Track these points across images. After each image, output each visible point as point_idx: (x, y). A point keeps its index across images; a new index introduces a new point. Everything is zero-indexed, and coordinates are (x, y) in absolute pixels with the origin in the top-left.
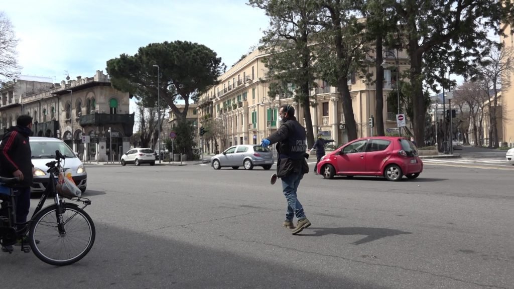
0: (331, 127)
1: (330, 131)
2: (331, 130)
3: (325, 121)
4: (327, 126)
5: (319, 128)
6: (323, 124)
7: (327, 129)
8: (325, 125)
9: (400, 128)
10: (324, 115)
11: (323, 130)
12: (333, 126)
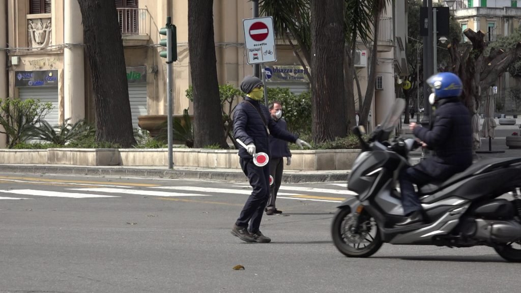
0: (59, 54)
1: (55, 72)
2: (58, 66)
3: (37, 31)
4: (43, 53)
5: (14, 60)
6: (29, 43)
7: (46, 64)
8: (35, 46)
9: (258, 66)
10: (32, 11)
11: (29, 64)
12: (67, 52)
